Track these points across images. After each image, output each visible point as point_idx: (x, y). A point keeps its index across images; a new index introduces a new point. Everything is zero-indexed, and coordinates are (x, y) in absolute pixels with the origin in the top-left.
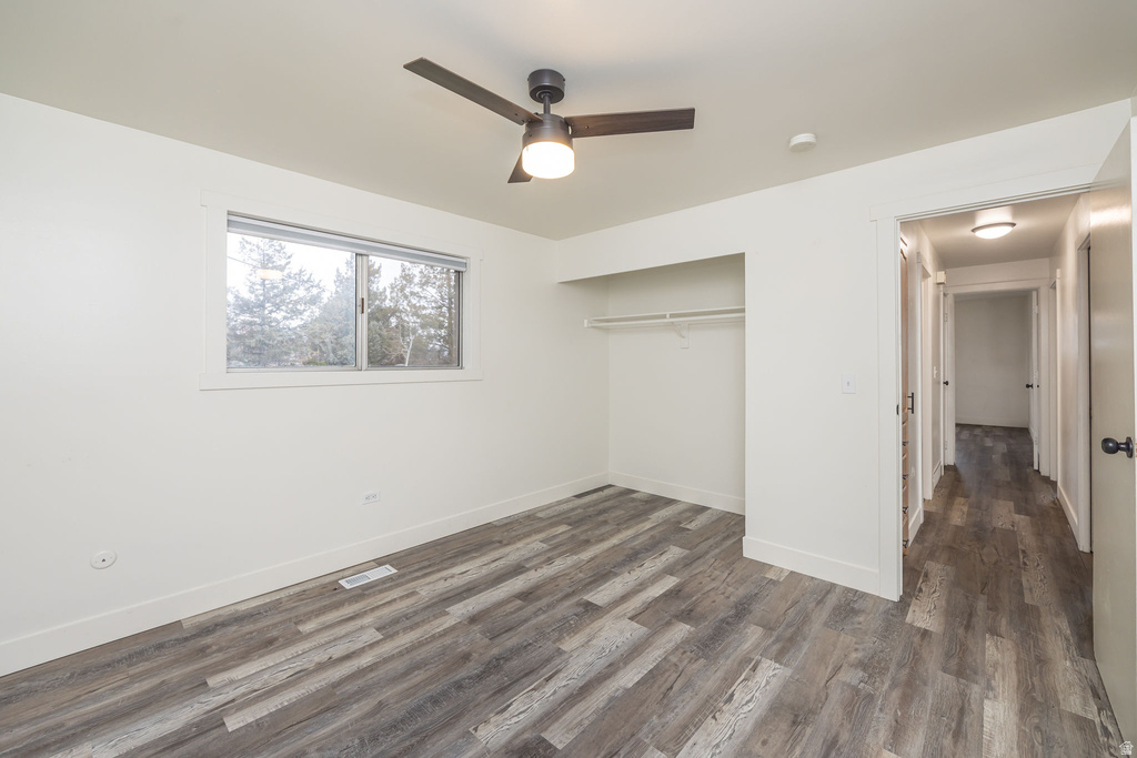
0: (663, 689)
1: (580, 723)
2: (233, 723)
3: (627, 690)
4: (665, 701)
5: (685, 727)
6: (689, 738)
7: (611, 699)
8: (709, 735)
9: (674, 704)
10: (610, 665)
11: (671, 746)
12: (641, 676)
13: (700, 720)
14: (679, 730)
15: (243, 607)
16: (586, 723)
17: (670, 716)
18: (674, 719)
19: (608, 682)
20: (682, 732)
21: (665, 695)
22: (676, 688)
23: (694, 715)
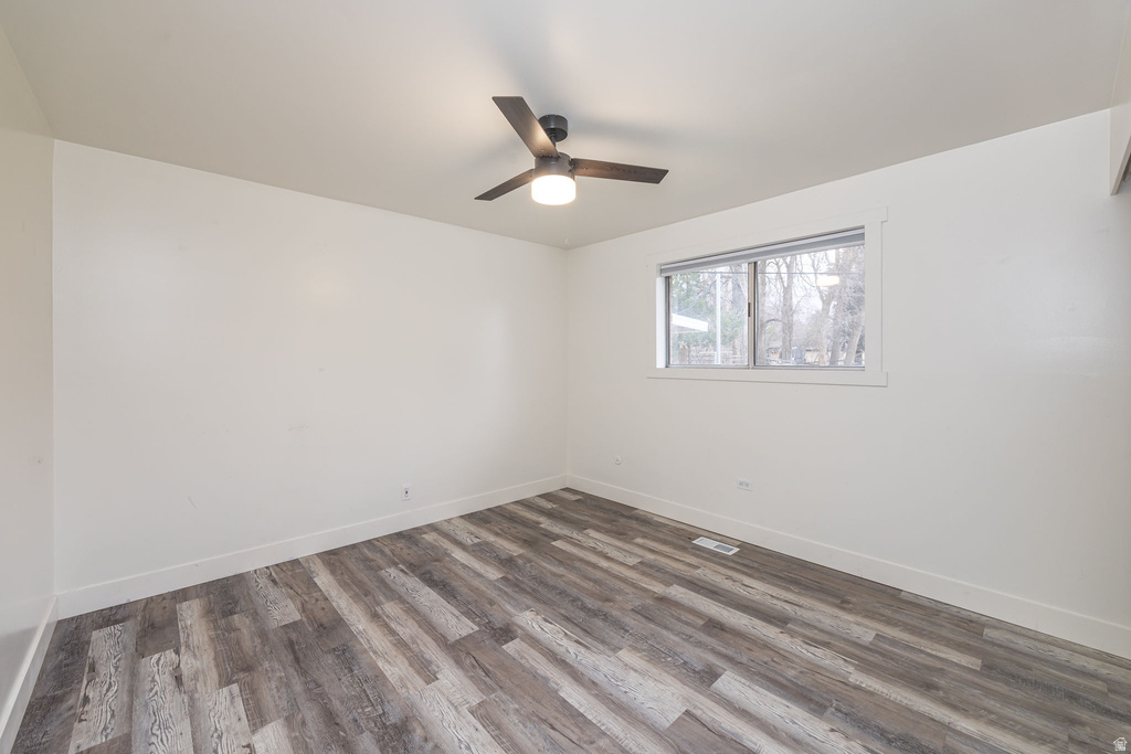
0: (552, 721)
1: (522, 657)
2: (558, 544)
3: (556, 692)
4: (535, 718)
5: (498, 727)
6: (484, 727)
7: (546, 680)
8: (483, 745)
9: (528, 724)
10: (593, 682)
11: (482, 711)
12: (577, 706)
13: (503, 743)
14: (496, 722)
15: (656, 519)
16: (523, 661)
17: (515, 719)
18: (512, 723)
19: (570, 679)
20: (493, 723)
21: (545, 721)
22: (552, 732)
23: (510, 738)
